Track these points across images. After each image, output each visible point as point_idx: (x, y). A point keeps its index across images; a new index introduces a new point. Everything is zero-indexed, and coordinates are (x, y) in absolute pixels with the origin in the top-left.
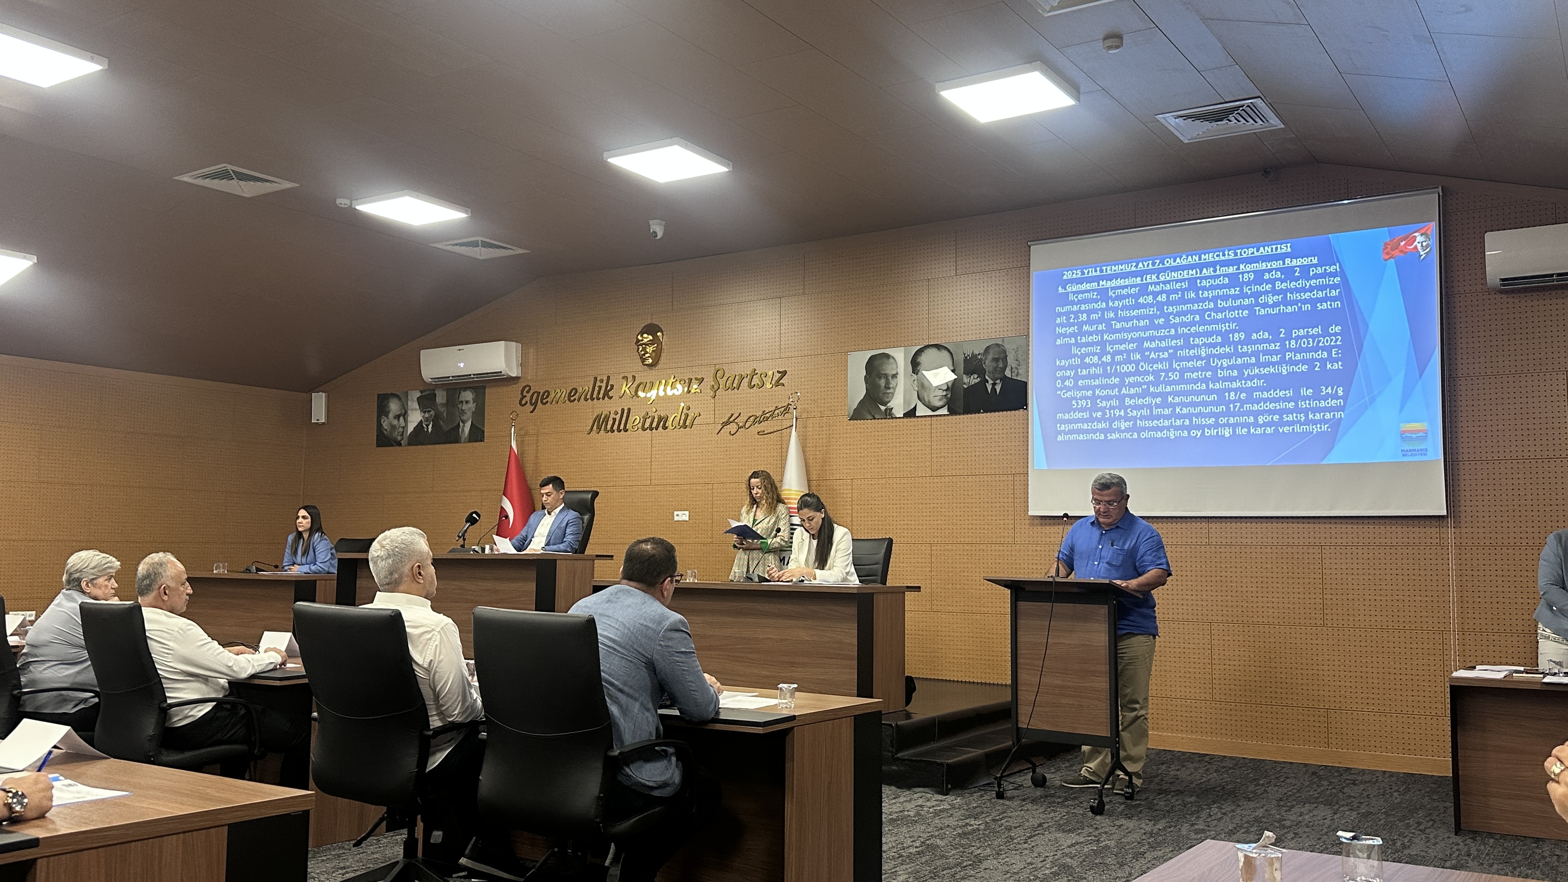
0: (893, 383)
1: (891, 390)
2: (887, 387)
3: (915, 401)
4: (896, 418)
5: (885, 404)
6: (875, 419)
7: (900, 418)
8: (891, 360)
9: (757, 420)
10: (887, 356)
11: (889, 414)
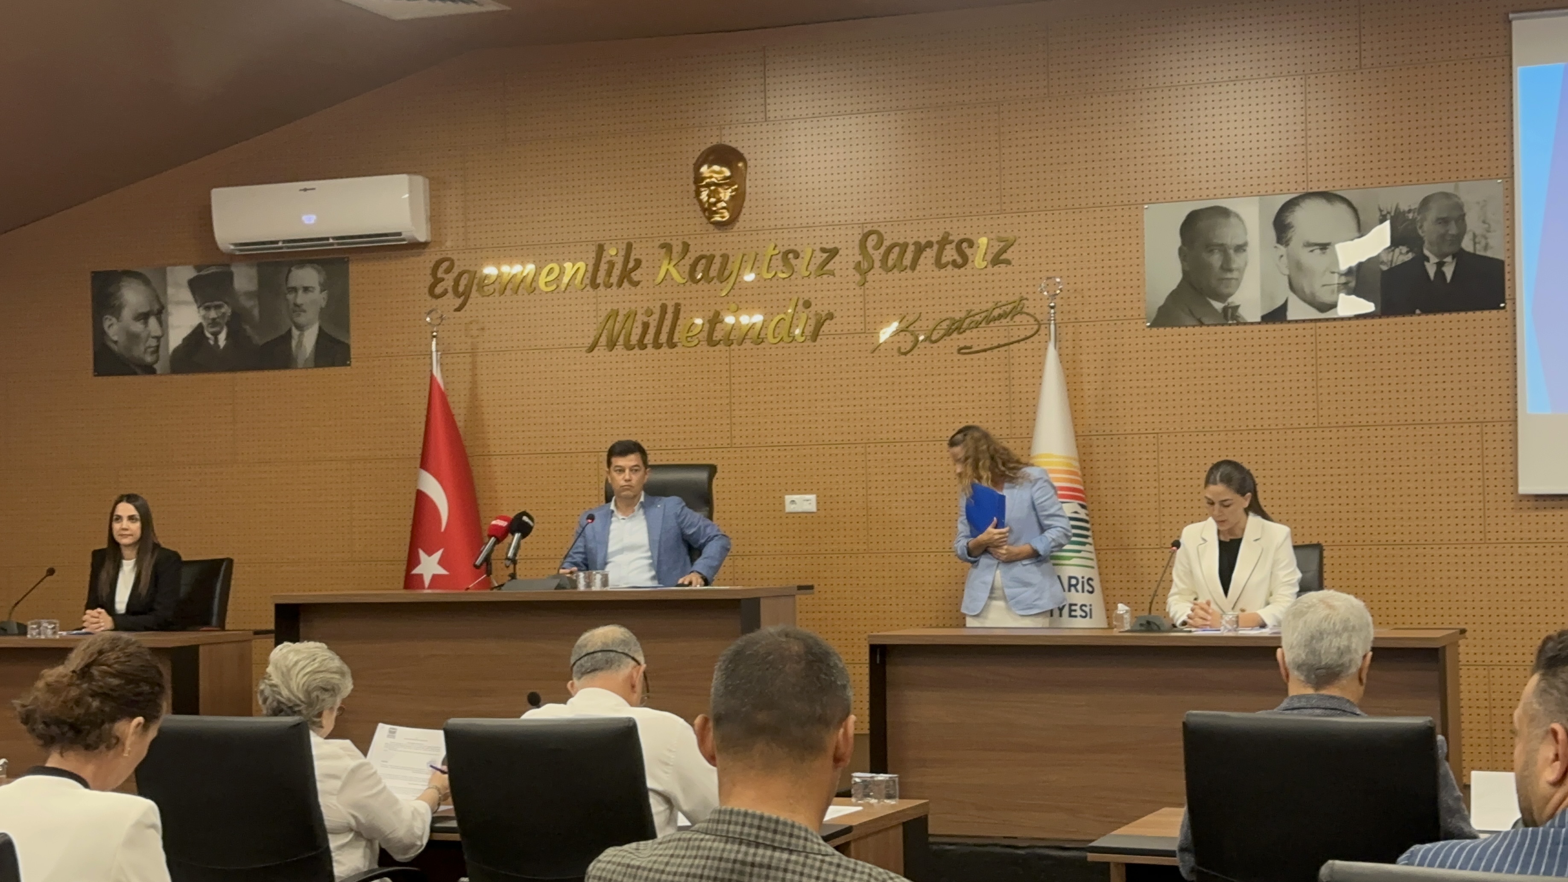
0: (1237, 261)
1: (1235, 275)
2: (1226, 267)
3: (1283, 293)
4: (1245, 324)
5: (1222, 298)
6: (1202, 324)
7: (1252, 323)
8: (1233, 220)
9: (956, 327)
10: (1225, 212)
11: (1230, 315)
